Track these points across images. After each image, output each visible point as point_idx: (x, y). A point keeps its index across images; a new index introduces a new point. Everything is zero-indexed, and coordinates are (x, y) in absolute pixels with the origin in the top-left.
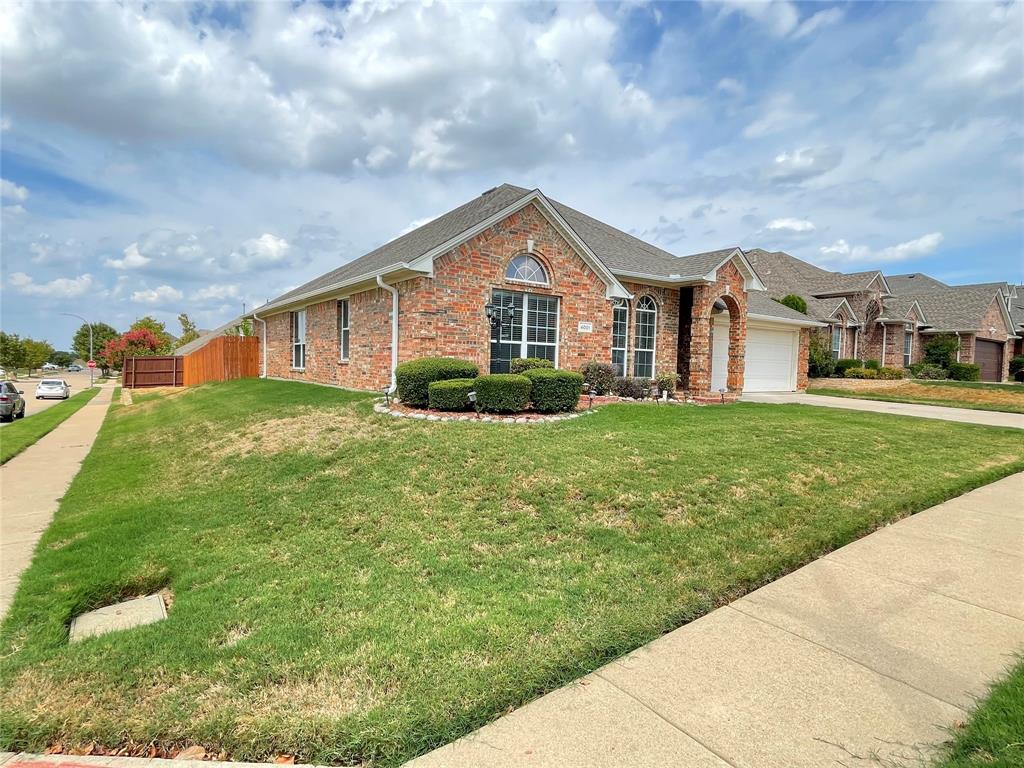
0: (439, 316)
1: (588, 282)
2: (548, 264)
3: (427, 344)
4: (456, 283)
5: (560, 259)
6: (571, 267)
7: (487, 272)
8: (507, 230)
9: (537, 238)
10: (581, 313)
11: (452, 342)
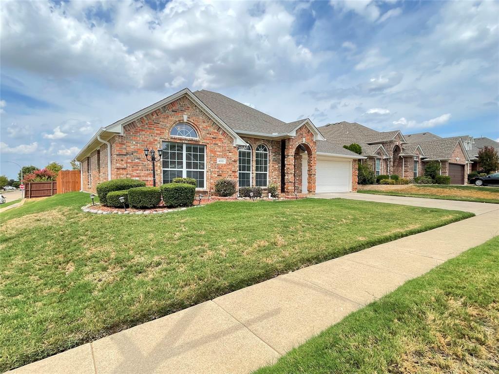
0: (128, 156)
1: (222, 137)
2: (197, 128)
3: (121, 171)
4: (138, 139)
5: (205, 125)
6: (211, 129)
7: (159, 132)
8: (171, 110)
9: (189, 114)
10: (219, 153)
11: (137, 170)
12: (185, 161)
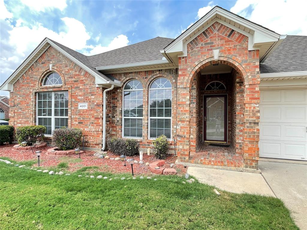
0: (15, 107)
4: (21, 92)
7: (32, 85)
8: (41, 63)
10: (80, 98)
11: (20, 118)
12: (53, 108)
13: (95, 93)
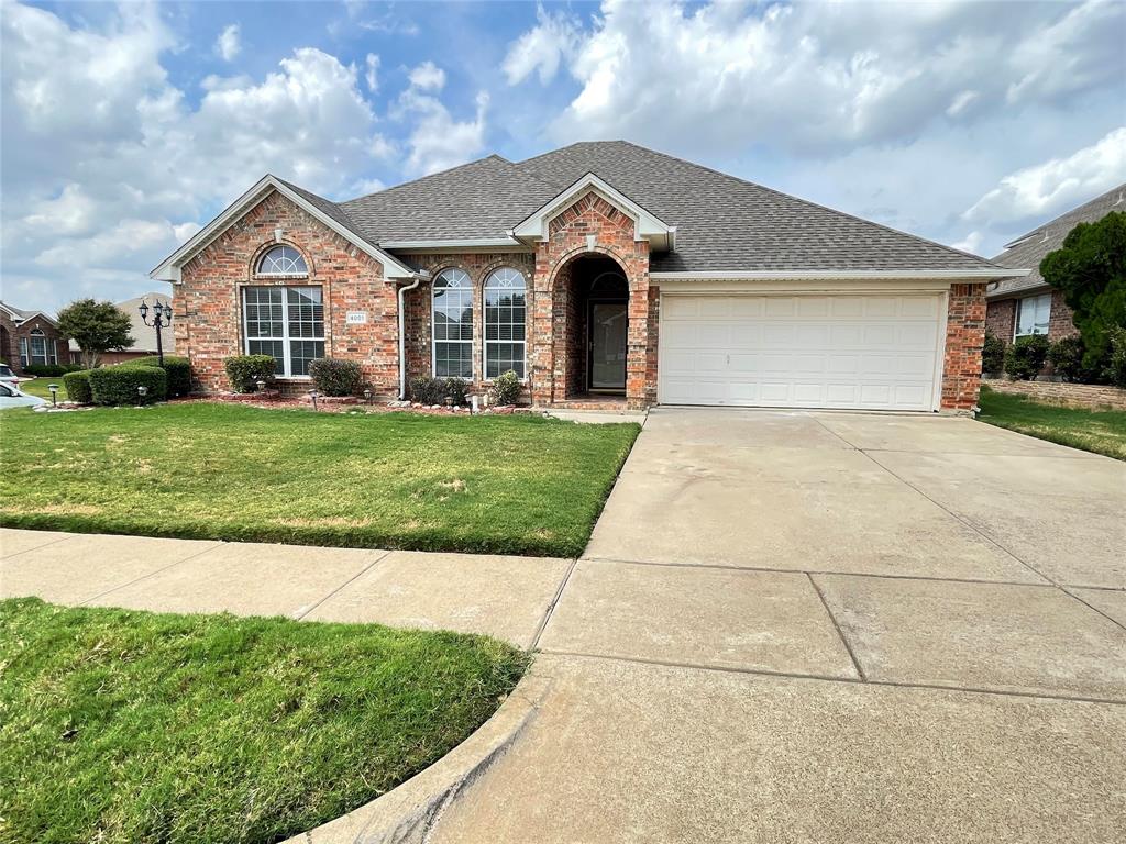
0: (190, 318)
1: (357, 264)
3: (182, 344)
4: (203, 286)
6: (331, 250)
7: (233, 270)
8: (252, 224)
9: (286, 225)
10: (350, 301)
11: (204, 341)
12: (285, 322)
13: (383, 293)
